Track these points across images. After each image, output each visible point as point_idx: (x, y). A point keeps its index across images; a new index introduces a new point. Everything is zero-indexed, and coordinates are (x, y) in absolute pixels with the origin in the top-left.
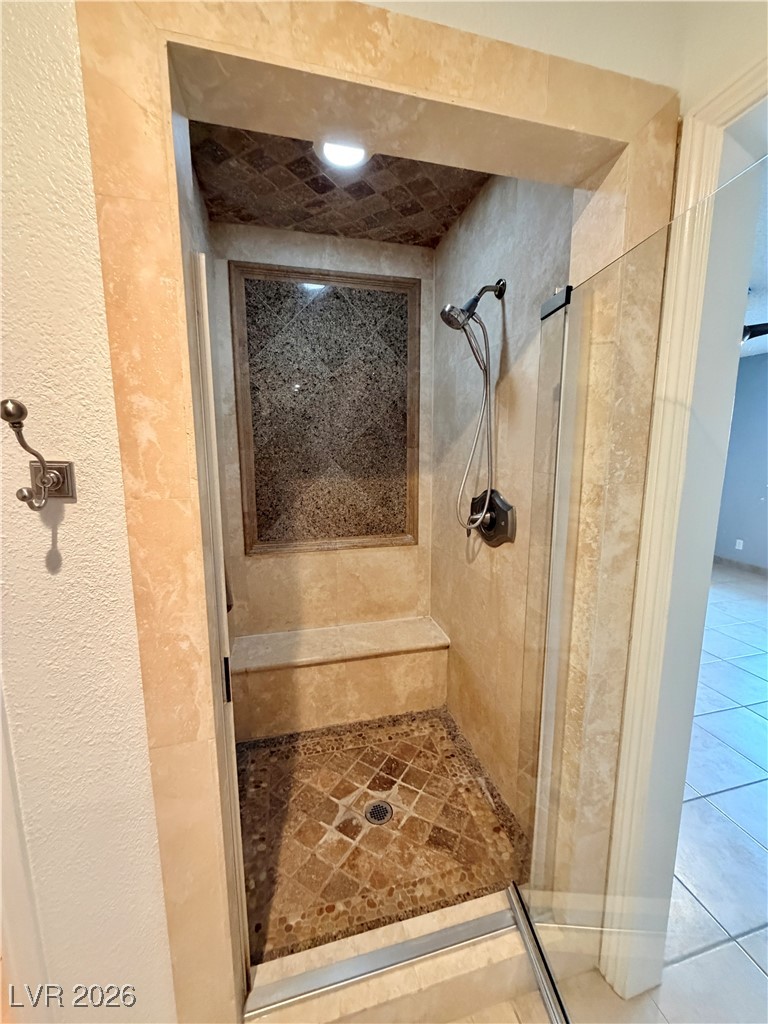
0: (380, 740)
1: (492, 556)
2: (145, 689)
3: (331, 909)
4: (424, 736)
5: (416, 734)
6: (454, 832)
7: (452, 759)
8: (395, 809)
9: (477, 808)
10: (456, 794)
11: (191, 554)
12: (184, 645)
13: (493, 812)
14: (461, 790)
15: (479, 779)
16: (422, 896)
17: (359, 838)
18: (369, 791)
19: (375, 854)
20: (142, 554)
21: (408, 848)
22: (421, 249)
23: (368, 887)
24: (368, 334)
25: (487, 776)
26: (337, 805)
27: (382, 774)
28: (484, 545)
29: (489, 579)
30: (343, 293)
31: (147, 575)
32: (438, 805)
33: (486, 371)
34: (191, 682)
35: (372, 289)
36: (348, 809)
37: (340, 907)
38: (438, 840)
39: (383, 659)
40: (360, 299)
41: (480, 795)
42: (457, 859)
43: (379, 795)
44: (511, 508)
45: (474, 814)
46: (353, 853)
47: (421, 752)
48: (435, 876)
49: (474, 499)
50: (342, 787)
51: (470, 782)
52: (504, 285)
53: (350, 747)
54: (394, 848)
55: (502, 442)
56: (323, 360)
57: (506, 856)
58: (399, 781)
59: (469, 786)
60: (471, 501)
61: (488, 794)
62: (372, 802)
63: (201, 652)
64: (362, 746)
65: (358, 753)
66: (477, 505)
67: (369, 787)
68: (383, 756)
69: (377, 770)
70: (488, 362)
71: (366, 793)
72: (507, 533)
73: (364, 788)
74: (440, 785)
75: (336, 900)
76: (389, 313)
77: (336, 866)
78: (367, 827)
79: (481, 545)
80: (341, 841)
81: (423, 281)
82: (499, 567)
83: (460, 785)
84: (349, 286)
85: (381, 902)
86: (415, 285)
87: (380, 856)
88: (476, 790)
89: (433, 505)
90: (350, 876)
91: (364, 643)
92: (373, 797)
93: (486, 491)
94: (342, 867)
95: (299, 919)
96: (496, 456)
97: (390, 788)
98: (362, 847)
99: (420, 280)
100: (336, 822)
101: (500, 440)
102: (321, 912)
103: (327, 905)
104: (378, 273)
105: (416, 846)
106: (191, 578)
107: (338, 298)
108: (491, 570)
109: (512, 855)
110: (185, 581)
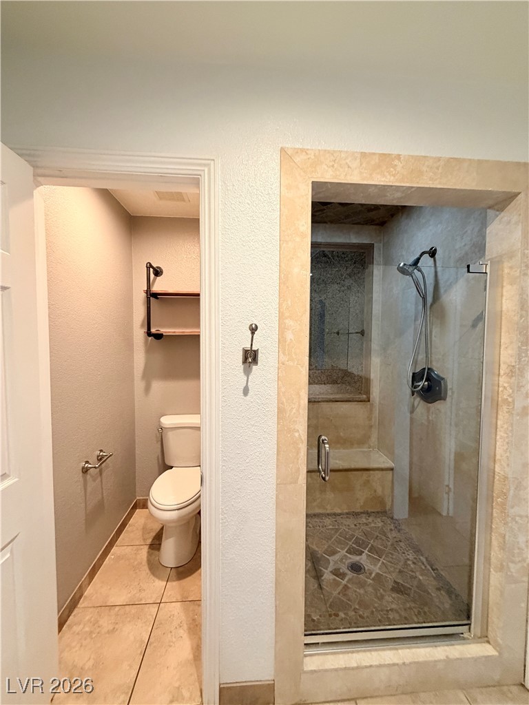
0: (349, 526)
1: (428, 410)
2: (278, 455)
3: (337, 615)
4: (379, 527)
5: (373, 525)
6: (409, 586)
7: (400, 543)
8: (366, 568)
9: (422, 575)
10: (405, 564)
11: (303, 391)
12: (297, 434)
13: (434, 578)
14: (409, 562)
15: (421, 558)
16: (394, 618)
17: (346, 579)
18: (347, 554)
19: (358, 590)
20: (283, 390)
21: (379, 590)
22: (374, 227)
23: (357, 607)
24: (342, 275)
25: (427, 556)
26: (328, 560)
27: (353, 545)
28: (422, 402)
29: (426, 423)
30: (328, 253)
31: (284, 400)
32: (395, 568)
33: (424, 299)
34: (298, 453)
35: (344, 250)
36: (336, 562)
37: (342, 615)
38: (398, 589)
39: (350, 473)
40: (338, 257)
41: (423, 567)
42: (414, 601)
43: (355, 558)
44: (443, 379)
45: (421, 578)
46: (344, 587)
47: (378, 536)
48: (400, 608)
49: (413, 374)
50: (329, 550)
51: (415, 558)
52: (436, 250)
53: (331, 527)
54: (370, 589)
55: (435, 339)
56: (315, 291)
57: (447, 606)
58: (366, 551)
59: (415, 561)
60: (411, 374)
61: (428, 567)
62: (349, 561)
63: (303, 438)
64: (337, 527)
65: (336, 532)
66: (416, 377)
67: (346, 552)
68: (353, 536)
69: (351, 543)
70: (426, 293)
71: (345, 555)
72: (441, 394)
73: (344, 552)
74: (394, 557)
75: (339, 610)
76: (355, 263)
77: (335, 593)
78: (350, 575)
79: (419, 403)
80: (334, 580)
81: (375, 245)
82: (434, 416)
83: (408, 559)
84: (332, 249)
85: (367, 617)
86: (370, 247)
87: (362, 591)
88: (420, 564)
89: (381, 377)
90: (345, 600)
91: (337, 461)
92: (350, 558)
93: (424, 369)
94: (339, 593)
95: (318, 617)
96: (431, 347)
97: (361, 555)
98: (349, 586)
99: (373, 244)
100: (330, 569)
101: (433, 338)
102: (330, 616)
103: (334, 612)
104: (348, 242)
105: (384, 590)
106: (302, 402)
107: (325, 256)
108: (428, 418)
109: (452, 605)
110: (299, 403)
